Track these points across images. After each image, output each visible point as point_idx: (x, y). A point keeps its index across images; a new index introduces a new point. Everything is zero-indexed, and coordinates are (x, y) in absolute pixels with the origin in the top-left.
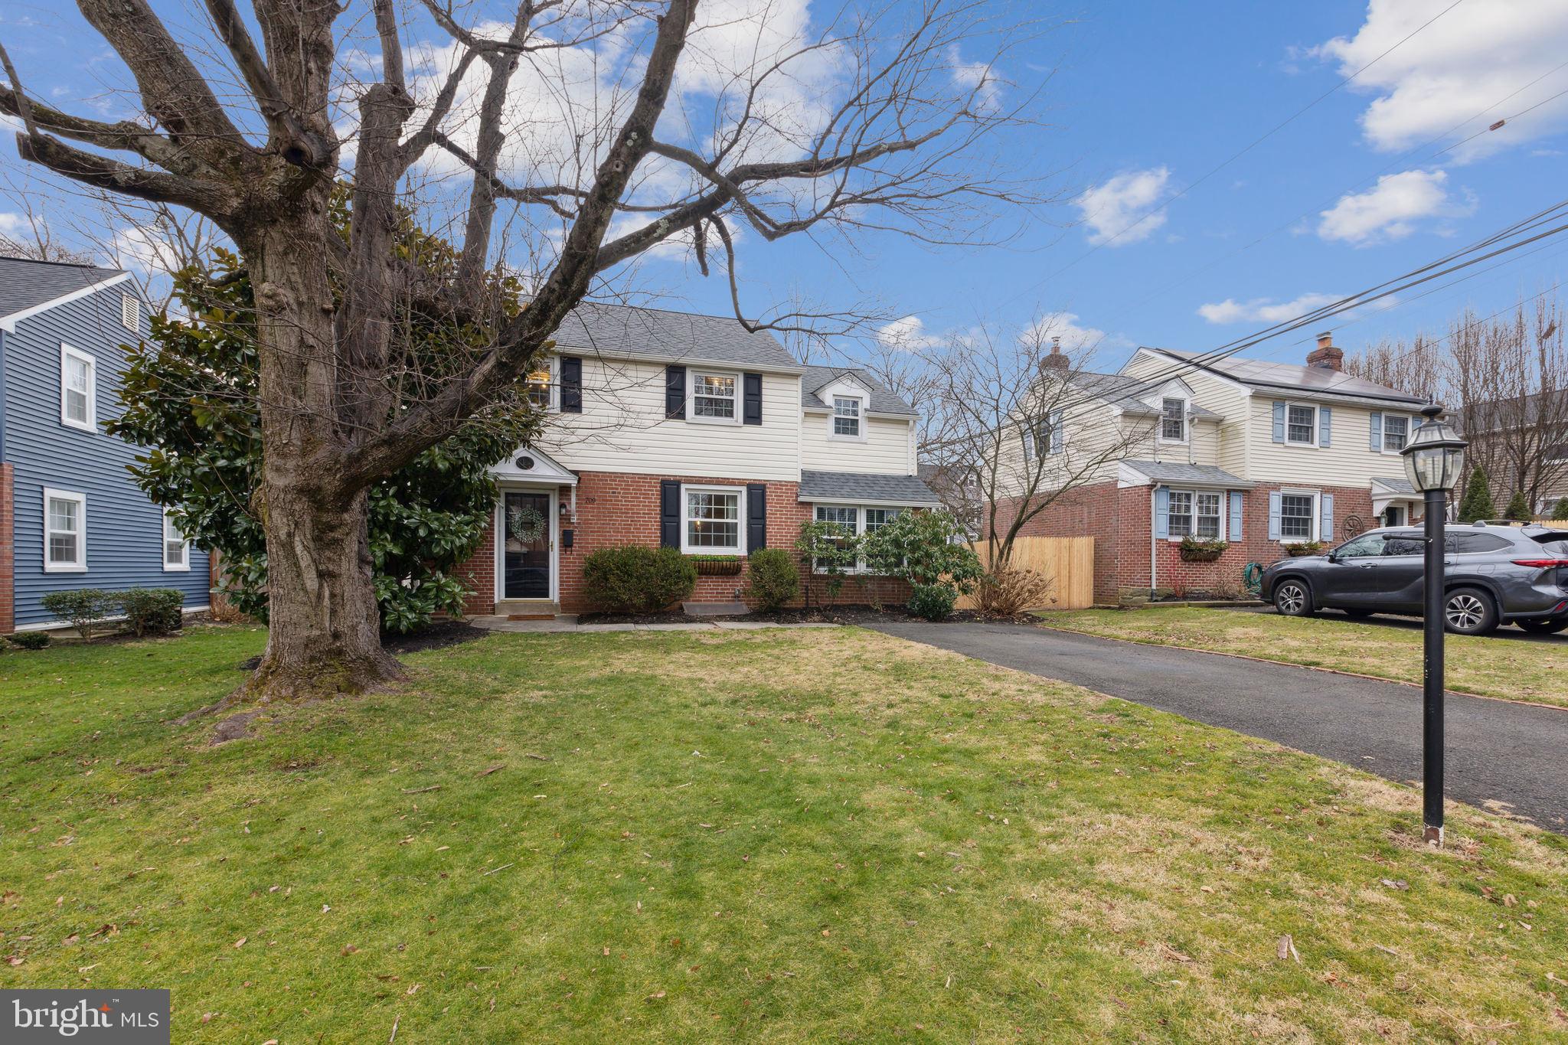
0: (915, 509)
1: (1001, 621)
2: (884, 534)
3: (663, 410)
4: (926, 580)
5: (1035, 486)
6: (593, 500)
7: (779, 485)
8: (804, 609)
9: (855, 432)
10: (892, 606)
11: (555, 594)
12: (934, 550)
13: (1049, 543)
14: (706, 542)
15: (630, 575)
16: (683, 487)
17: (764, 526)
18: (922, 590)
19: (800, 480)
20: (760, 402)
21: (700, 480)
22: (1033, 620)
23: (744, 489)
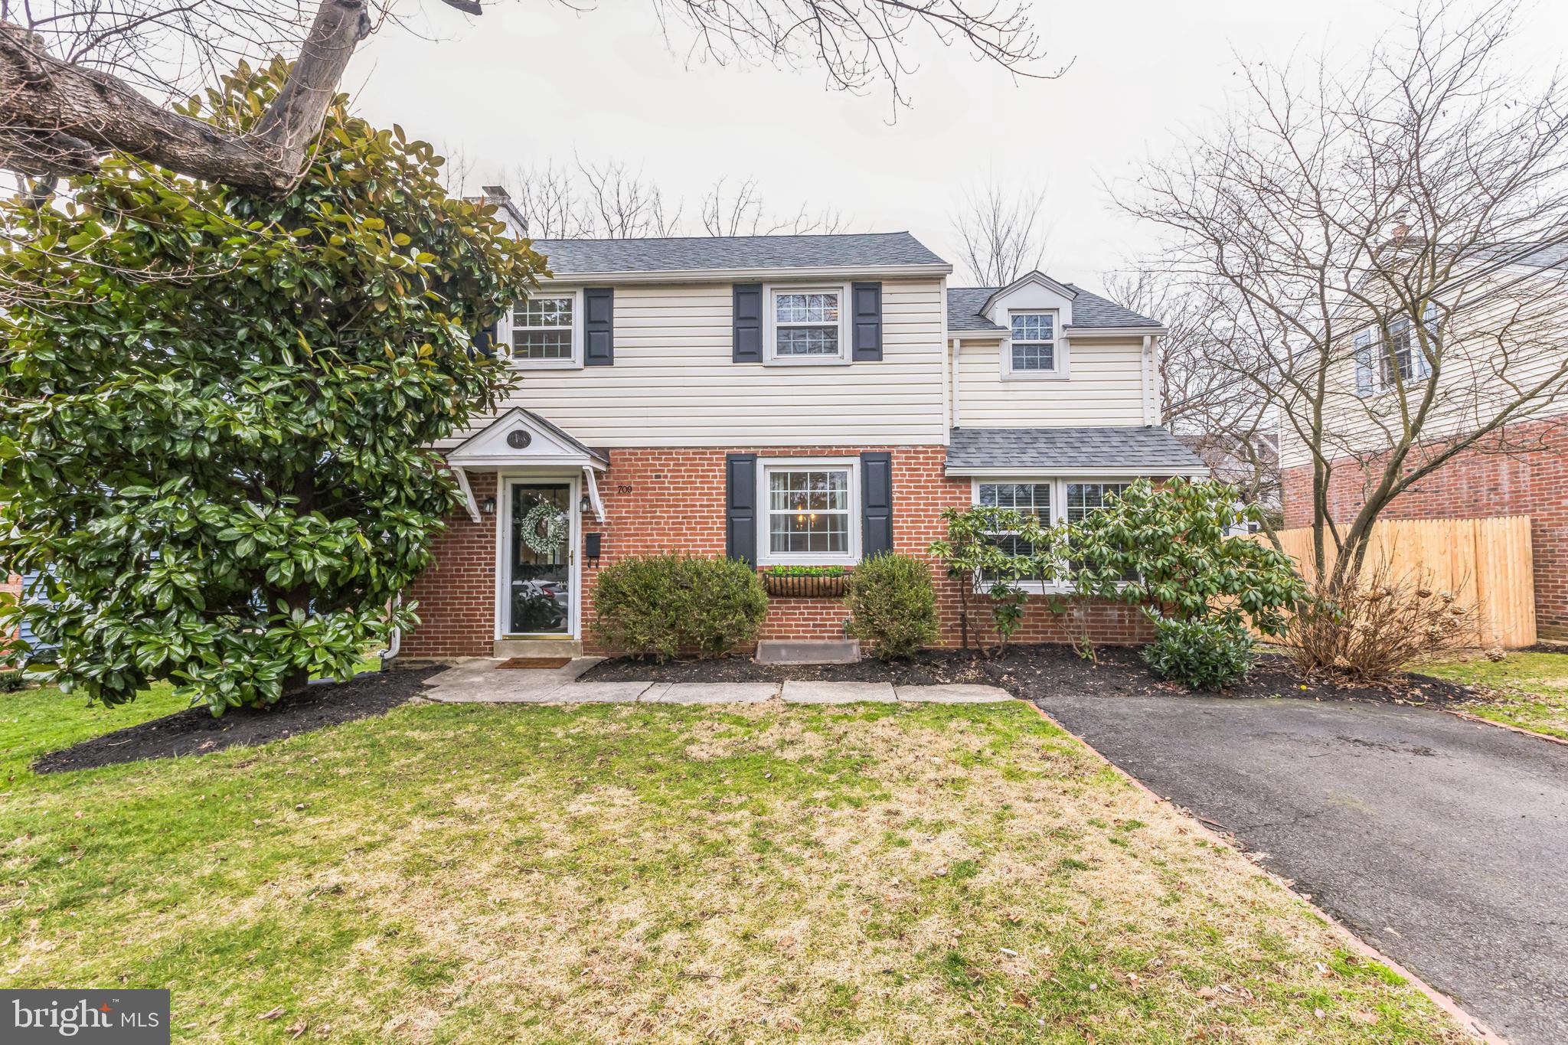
0: (1158, 480)
1: (1357, 694)
2: (1097, 526)
3: (730, 351)
4: (1186, 613)
5: (1420, 420)
6: (629, 489)
7: (913, 451)
8: (958, 653)
9: (1048, 364)
10: (1119, 648)
11: (575, 628)
12: (1198, 551)
13: (1431, 531)
14: (798, 545)
15: (654, 605)
16: (760, 463)
17: (889, 517)
18: (1174, 633)
19: (947, 443)
20: (878, 325)
21: (785, 452)
22: (1443, 694)
23: (856, 462)
